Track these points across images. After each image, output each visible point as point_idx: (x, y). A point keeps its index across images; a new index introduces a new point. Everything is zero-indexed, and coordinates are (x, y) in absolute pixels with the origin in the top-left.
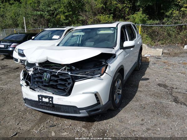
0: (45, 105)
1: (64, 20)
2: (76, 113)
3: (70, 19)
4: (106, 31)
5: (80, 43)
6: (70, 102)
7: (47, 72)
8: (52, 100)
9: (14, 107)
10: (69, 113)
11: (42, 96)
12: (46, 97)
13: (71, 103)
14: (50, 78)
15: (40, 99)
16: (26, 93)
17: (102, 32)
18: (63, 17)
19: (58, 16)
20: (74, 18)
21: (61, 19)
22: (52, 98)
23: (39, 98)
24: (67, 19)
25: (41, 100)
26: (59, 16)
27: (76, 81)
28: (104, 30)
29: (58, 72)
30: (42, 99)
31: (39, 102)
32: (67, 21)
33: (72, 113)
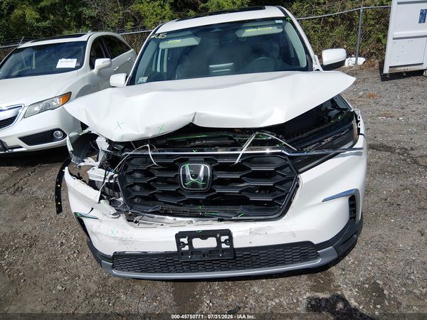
0: (206, 258)
1: (38, 20)
2: (305, 258)
3: (52, 17)
4: (259, 29)
5: (165, 70)
6: (294, 234)
7: (191, 159)
8: (230, 241)
9: (60, 288)
10: (284, 263)
11: (192, 235)
12: (204, 235)
13: (295, 236)
14: (213, 176)
15: (184, 245)
16: (119, 236)
17: (250, 32)
18: (34, 13)
19: (17, 12)
20: (69, 13)
21: (28, 19)
22: (228, 233)
23: (179, 244)
24: (45, 18)
25: (187, 248)
26: (20, 12)
27: (300, 170)
28: (254, 27)
29: (241, 153)
30: (190, 244)
31: (180, 253)
32: (46, 24)
33: (293, 262)
